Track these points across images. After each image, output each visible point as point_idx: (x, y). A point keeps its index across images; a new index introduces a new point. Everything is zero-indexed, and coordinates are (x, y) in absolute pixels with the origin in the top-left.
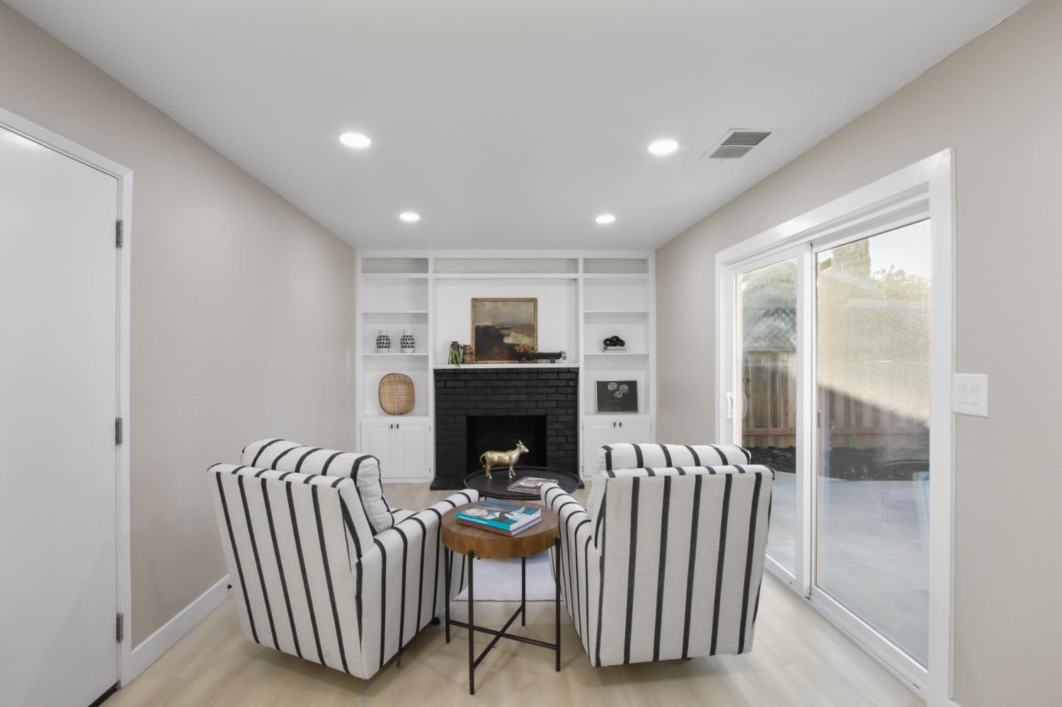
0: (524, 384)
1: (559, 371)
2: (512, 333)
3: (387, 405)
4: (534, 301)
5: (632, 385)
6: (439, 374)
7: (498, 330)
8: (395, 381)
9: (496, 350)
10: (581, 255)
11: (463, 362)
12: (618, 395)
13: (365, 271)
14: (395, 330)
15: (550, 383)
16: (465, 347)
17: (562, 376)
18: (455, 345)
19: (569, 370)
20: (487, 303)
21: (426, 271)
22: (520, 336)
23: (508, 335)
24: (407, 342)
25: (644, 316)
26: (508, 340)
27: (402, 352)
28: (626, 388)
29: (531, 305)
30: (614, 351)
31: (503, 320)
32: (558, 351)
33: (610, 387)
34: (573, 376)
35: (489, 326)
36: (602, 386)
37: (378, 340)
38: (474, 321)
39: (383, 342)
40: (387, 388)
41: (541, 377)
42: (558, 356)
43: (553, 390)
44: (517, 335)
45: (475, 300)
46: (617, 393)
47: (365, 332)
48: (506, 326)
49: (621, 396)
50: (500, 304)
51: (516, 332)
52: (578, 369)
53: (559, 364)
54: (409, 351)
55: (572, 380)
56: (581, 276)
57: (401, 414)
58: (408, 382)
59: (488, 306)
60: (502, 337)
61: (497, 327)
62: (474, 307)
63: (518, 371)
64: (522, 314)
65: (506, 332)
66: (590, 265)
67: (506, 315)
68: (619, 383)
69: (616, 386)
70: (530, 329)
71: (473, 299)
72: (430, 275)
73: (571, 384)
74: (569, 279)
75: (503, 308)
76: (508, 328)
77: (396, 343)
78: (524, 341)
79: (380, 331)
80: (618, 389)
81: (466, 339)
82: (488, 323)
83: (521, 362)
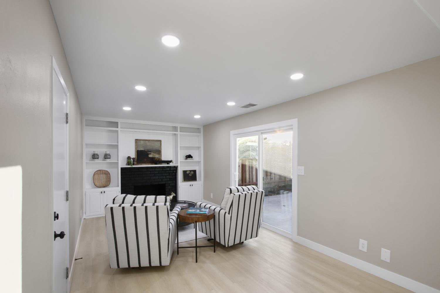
0: (157, 172)
1: (170, 167)
2: (152, 153)
3: (96, 183)
4: (160, 141)
5: (195, 171)
6: (122, 169)
8: (103, 173)
9: (145, 160)
10: (179, 125)
11: (133, 164)
12: (190, 175)
13: (86, 125)
14: (101, 151)
15: (167, 172)
16: (134, 159)
17: (172, 169)
18: (129, 158)
19: (174, 167)
20: (142, 141)
21: (118, 127)
22: (155, 154)
23: (150, 154)
24: (107, 156)
25: (198, 148)
26: (150, 156)
27: (104, 161)
28: (193, 172)
29: (160, 142)
30: (189, 160)
31: (148, 148)
32: (170, 160)
33: (187, 173)
34: (175, 169)
35: (142, 150)
36: (185, 172)
37: (93, 156)
38: (136, 148)
39: (95, 156)
40: (96, 176)
41: (164, 169)
43: (168, 174)
44: (154, 154)
45: (136, 140)
46: (190, 174)
47: (88, 152)
48: (149, 150)
49: (191, 175)
50: (147, 142)
51: (153, 153)
52: (178, 166)
53: (171, 165)
54: (108, 160)
55: (175, 170)
56: (179, 133)
57: (104, 187)
58: (107, 174)
59: (142, 142)
60: (148, 154)
61: (146, 151)
62: (136, 142)
63: (155, 168)
64: (156, 146)
65: (150, 153)
66: (183, 129)
67: (149, 146)
68: (190, 171)
69: (189, 172)
70: (159, 152)
72: (119, 129)
73: (175, 172)
74: (173, 134)
75: (148, 144)
76: (150, 151)
77: (101, 156)
78: (157, 156)
79: (94, 152)
80: (190, 173)
81: (133, 155)
83: (156, 164)
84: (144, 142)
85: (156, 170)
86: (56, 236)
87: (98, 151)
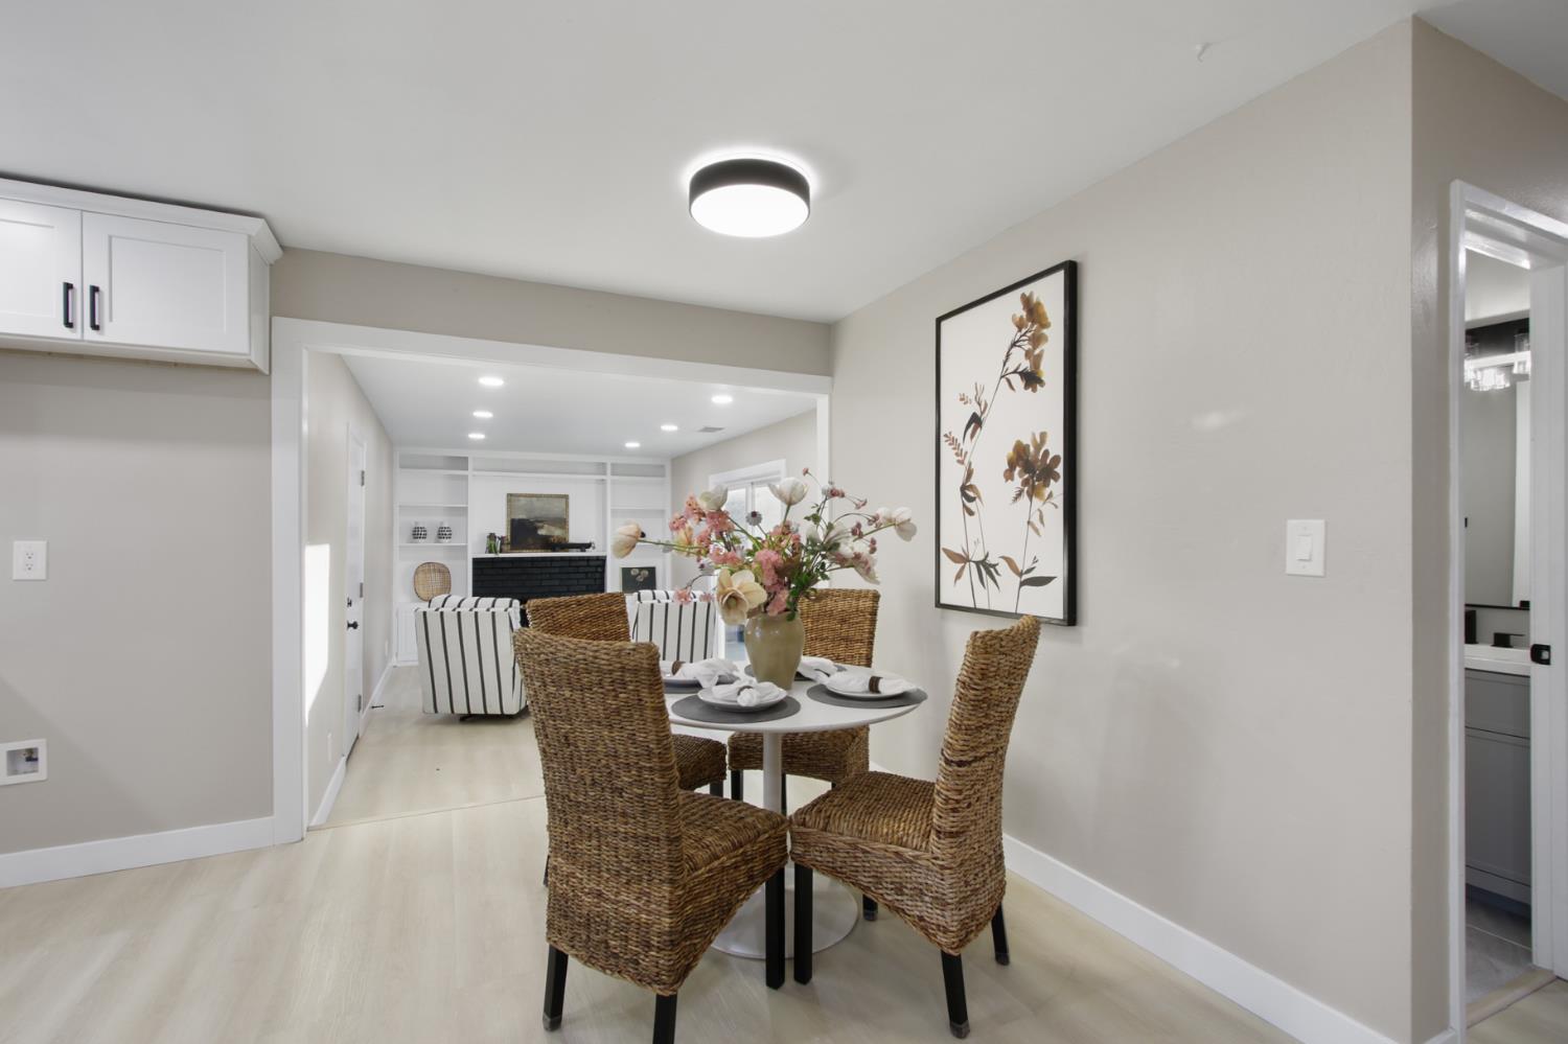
0: (557, 570)
1: (588, 559)
2: (546, 526)
3: (421, 593)
4: (566, 497)
5: (652, 570)
6: (477, 562)
7: (532, 523)
8: (434, 570)
9: (530, 541)
10: (609, 460)
11: (501, 551)
12: (640, 579)
13: (402, 467)
14: (431, 522)
15: (581, 570)
16: (502, 539)
17: (591, 563)
18: (492, 537)
19: (598, 559)
20: (522, 498)
21: (466, 469)
22: (552, 528)
23: (542, 527)
24: (443, 533)
26: (541, 532)
27: (438, 542)
28: (647, 573)
29: (564, 500)
31: (537, 514)
32: (588, 542)
33: (632, 573)
34: (600, 563)
35: (523, 519)
36: (626, 572)
37: (414, 531)
38: (508, 515)
39: (418, 533)
40: (421, 575)
41: (574, 564)
42: (588, 546)
43: (583, 576)
44: (550, 527)
45: (510, 496)
46: (640, 577)
47: (404, 522)
48: (540, 519)
49: (642, 579)
50: (534, 499)
51: (549, 525)
52: (605, 557)
53: (589, 553)
54: (446, 542)
55: (598, 566)
56: (609, 478)
58: (443, 571)
59: (523, 501)
60: (536, 529)
61: (531, 520)
62: (509, 501)
63: (552, 559)
64: (555, 509)
65: (540, 524)
66: (617, 470)
67: (540, 509)
68: (641, 569)
69: (637, 571)
70: (562, 522)
71: (508, 494)
72: (470, 473)
73: (600, 570)
74: (597, 480)
75: (537, 503)
76: (542, 521)
77: (432, 533)
78: (557, 532)
79: (416, 523)
80: (639, 574)
81: (502, 531)
82: (521, 517)
83: (554, 550)
84: (528, 499)
85: (554, 564)
86: (349, 625)
87: (423, 521)
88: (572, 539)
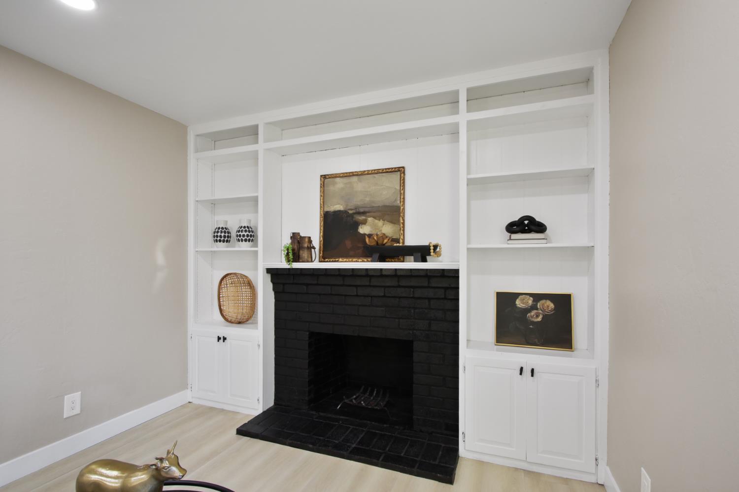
1: (428, 275)
2: (370, 219)
3: (226, 311)
4: (401, 170)
5: (563, 302)
6: (275, 274)
7: (352, 215)
9: (348, 243)
10: (459, 84)
11: (298, 260)
12: (535, 317)
13: (199, 150)
15: (418, 293)
16: (310, 240)
17: (435, 283)
18: (296, 238)
19: (444, 274)
20: (338, 180)
22: (380, 223)
23: (364, 222)
24: (244, 234)
25: (585, 177)
26: (364, 230)
27: (241, 246)
28: (551, 305)
29: (397, 177)
30: (527, 241)
31: (358, 202)
33: (519, 303)
34: (445, 283)
35: (340, 211)
36: (505, 301)
37: (215, 233)
38: (322, 205)
39: (222, 235)
41: (404, 282)
42: (430, 251)
43: (423, 303)
44: (377, 221)
45: (323, 178)
46: (533, 313)
48: (362, 210)
49: (539, 319)
50: (355, 179)
51: (375, 218)
52: (457, 271)
53: (430, 264)
56: (462, 117)
58: (249, 285)
59: (340, 183)
60: (357, 224)
61: (351, 212)
62: (323, 186)
63: (380, 272)
64: (384, 191)
65: (362, 218)
67: (363, 194)
68: (538, 297)
69: (530, 301)
70: (396, 213)
71: (321, 176)
72: (261, 147)
75: (359, 185)
76: (364, 213)
78: (387, 229)
79: (218, 222)
80: (534, 307)
81: (314, 232)
82: (339, 207)
83: (382, 259)
84: (345, 180)
87: (227, 219)
88: (411, 240)
